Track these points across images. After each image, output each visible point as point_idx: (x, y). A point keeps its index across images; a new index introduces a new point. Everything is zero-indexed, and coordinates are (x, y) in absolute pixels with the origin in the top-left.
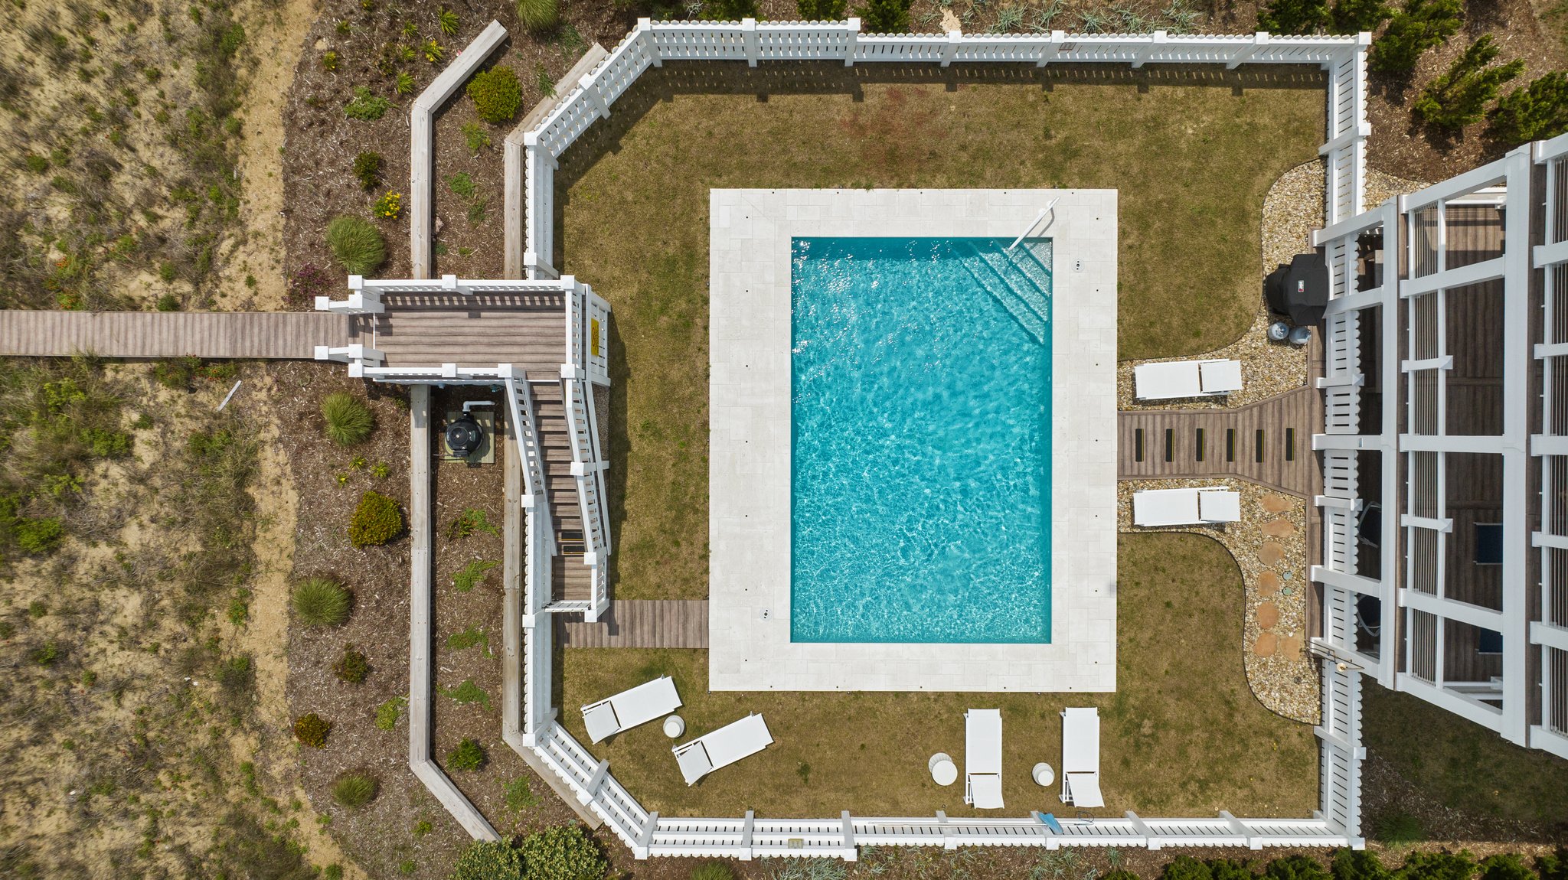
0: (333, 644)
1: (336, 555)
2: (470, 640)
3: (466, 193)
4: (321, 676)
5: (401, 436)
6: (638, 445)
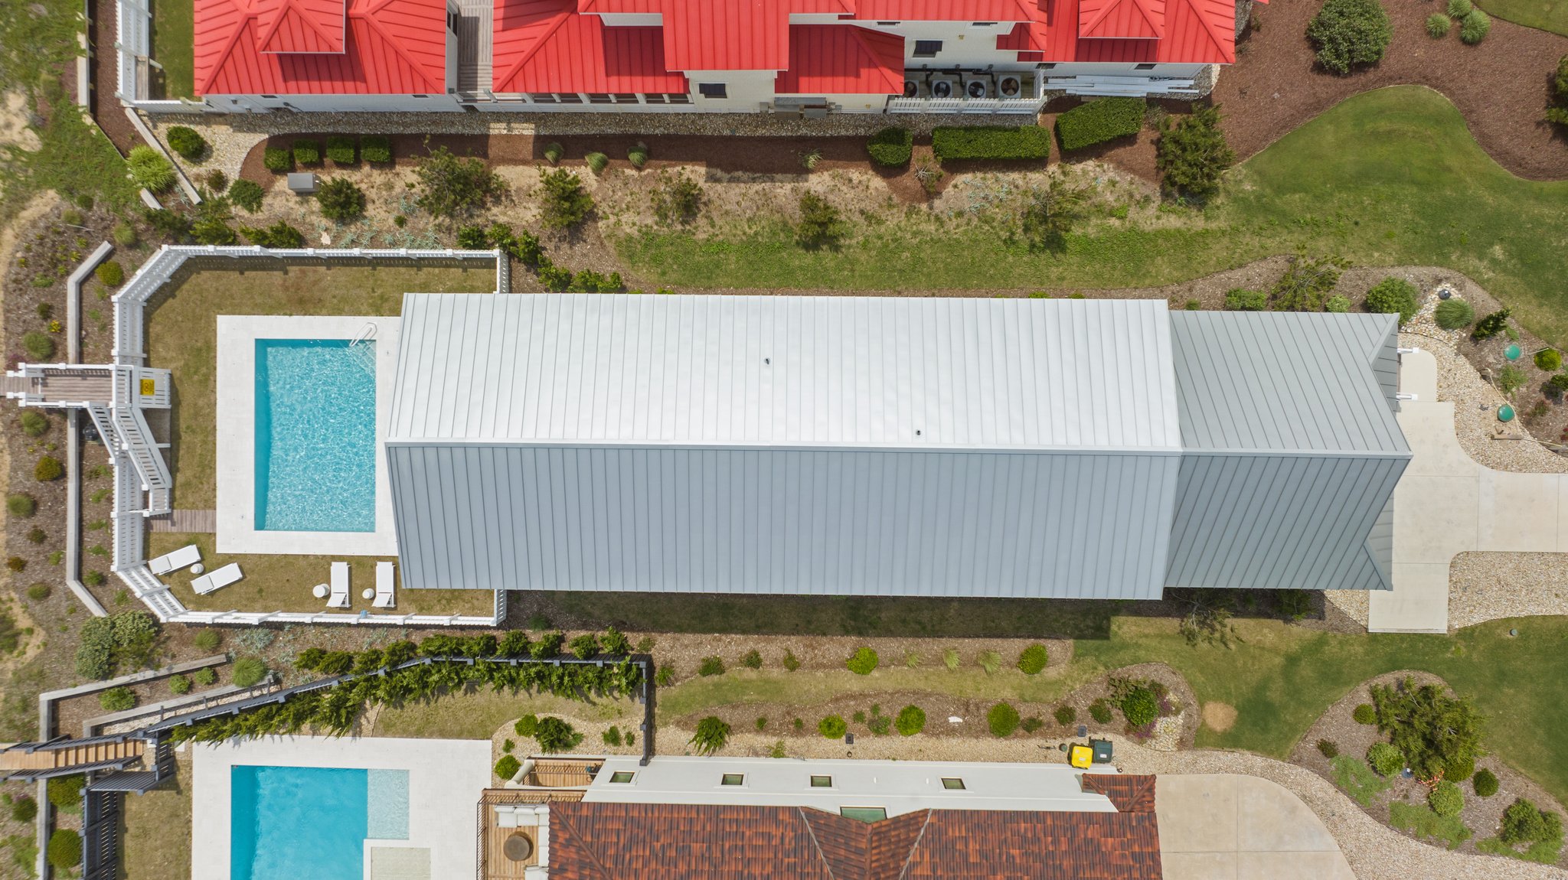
0: (27, 525)
1: (28, 484)
2: (100, 526)
3: (97, 319)
4: (21, 540)
5: (63, 431)
6: (186, 438)
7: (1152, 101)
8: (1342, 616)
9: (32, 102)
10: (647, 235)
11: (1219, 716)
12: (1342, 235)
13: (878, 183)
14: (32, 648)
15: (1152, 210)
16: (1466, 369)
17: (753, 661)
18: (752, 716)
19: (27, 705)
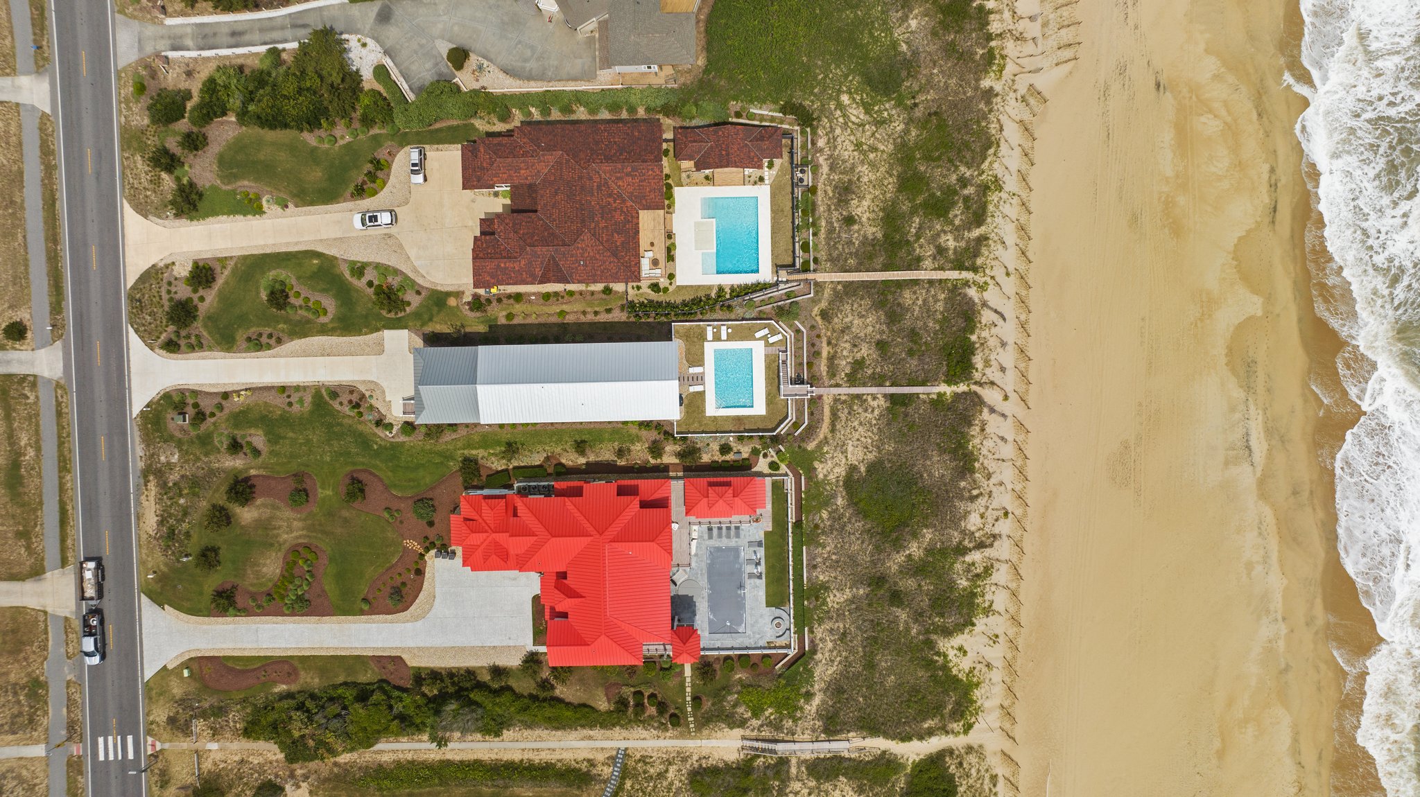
2: (797, 349)
3: (799, 412)
6: (775, 377)
7: (482, 488)
8: (416, 334)
9: (817, 476)
10: (633, 443)
11: (452, 302)
12: (423, 450)
13: (563, 461)
14: (816, 311)
15: (480, 456)
16: (383, 411)
17: (596, 313)
18: (596, 296)
19: (816, 293)
